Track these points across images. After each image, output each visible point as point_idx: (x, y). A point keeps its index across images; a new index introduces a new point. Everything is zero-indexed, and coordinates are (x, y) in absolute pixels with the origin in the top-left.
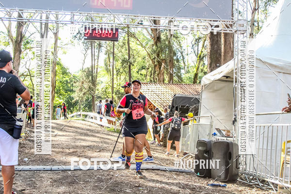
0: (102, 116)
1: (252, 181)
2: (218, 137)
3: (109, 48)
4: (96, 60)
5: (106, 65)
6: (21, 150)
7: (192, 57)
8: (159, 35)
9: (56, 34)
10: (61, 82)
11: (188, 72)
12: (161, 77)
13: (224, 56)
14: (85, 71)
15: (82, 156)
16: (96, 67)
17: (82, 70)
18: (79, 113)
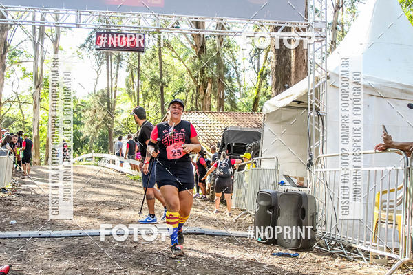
0: (122, 159)
1: (334, 248)
2: (286, 188)
3: (132, 62)
4: (114, 80)
5: (128, 86)
6: (7, 208)
7: (250, 75)
8: (204, 44)
9: (55, 42)
11: (245, 95)
12: (206, 102)
13: (296, 72)
14: (98, 95)
15: (94, 216)
16: (114, 89)
17: (95, 93)
18: (90, 155)
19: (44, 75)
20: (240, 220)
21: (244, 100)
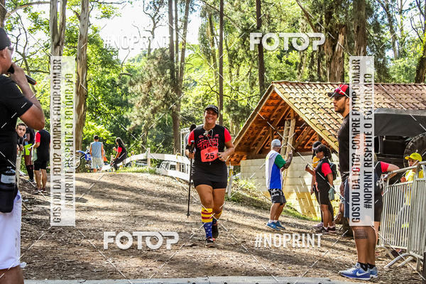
4: (182, 31)
5: (203, 41)
7: (412, 19)
10: (98, 83)
11: (402, 54)
12: (335, 67)
14: (154, 57)
16: (180, 47)
17: (149, 53)
18: (142, 156)
19: (67, 24)
20: (396, 268)
21: (401, 62)
